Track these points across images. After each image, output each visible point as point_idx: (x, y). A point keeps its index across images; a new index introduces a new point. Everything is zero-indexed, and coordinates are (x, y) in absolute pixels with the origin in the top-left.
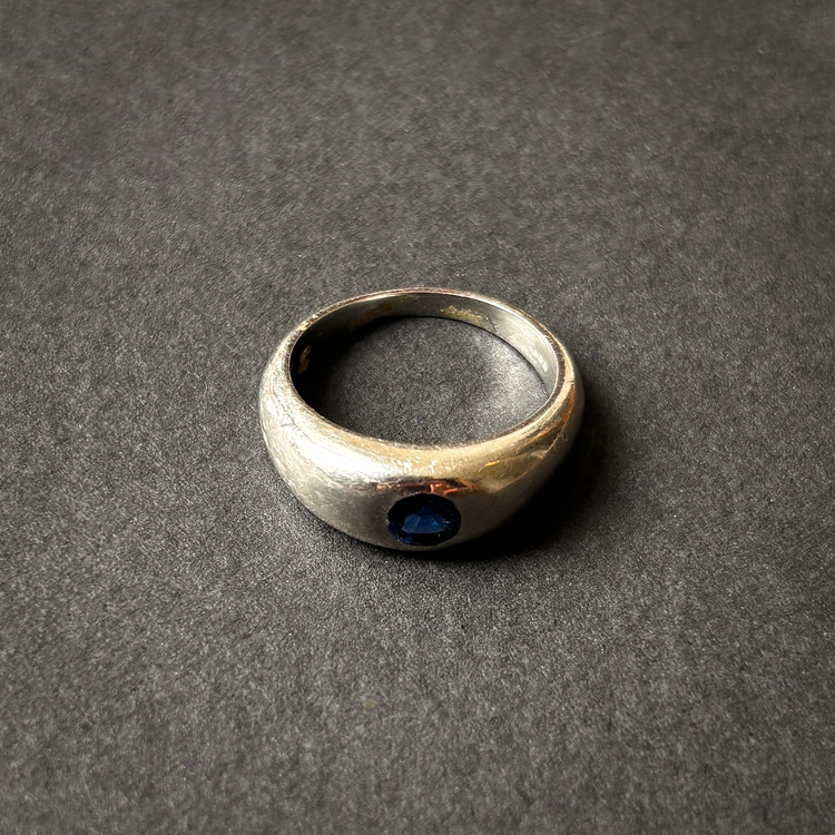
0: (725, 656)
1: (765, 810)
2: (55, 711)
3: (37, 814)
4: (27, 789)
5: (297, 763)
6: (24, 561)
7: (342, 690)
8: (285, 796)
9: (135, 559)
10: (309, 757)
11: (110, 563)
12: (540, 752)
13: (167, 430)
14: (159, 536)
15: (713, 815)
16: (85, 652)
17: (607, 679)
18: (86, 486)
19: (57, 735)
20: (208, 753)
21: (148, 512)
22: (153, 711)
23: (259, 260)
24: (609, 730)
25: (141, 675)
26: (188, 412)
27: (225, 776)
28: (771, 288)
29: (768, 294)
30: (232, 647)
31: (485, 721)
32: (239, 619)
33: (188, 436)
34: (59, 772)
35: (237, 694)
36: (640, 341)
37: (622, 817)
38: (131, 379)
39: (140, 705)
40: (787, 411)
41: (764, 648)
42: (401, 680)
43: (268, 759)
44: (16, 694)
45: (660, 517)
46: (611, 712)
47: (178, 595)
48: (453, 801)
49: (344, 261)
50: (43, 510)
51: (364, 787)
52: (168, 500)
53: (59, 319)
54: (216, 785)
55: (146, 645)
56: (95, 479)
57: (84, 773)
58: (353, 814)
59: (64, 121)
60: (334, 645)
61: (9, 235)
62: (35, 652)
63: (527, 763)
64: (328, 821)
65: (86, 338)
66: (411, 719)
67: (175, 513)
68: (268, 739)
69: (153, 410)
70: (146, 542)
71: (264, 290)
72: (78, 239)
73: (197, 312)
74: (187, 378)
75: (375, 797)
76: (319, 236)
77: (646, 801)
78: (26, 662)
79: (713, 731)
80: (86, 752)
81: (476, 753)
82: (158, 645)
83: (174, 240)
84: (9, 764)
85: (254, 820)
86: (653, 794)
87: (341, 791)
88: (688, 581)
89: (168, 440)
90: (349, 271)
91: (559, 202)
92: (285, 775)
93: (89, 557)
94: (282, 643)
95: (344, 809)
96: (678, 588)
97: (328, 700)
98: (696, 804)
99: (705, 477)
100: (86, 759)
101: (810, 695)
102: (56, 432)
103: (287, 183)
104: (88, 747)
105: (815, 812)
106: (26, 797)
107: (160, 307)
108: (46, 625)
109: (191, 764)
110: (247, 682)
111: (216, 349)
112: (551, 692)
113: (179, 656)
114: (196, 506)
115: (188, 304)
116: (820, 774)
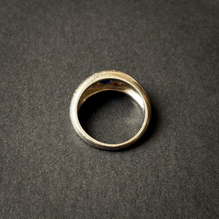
0: (186, 159)
1: (196, 197)
2: (21, 175)
3: (17, 201)
4: (14, 195)
5: (81, 187)
6: (12, 136)
7: (92, 169)
8: (79, 196)
9: (40, 136)
10: (84, 186)
11: (33, 137)
12: (141, 184)
13: (47, 103)
14: (46, 130)
15: (183, 199)
16: (28, 160)
17: (157, 165)
18: (27, 117)
19: (21, 181)
20: (59, 185)
21: (43, 124)
22: (45, 175)
23: (69, 59)
24: (158, 178)
25: (42, 165)
26: (52, 98)
27: (63, 191)
28: (195, 66)
29: (195, 67)
30: (65, 158)
31: (128, 176)
32: (66, 151)
33: (52, 104)
34: (22, 190)
35: (66, 170)
36: (164, 79)
37: (161, 199)
38: (37, 89)
39: (42, 173)
40: (200, 97)
41: (195, 157)
42: (107, 166)
43: (74, 186)
44: (11, 170)
45: (169, 124)
46: (158, 173)
47: (51, 145)
48: (120, 196)
49: (90, 59)
50: (16, 123)
51: (98, 193)
52: (48, 121)
53: (19, 74)
54: (62, 193)
55: (43, 158)
56: (29, 115)
57: (28, 190)
58: (95, 200)
59: (19, 23)
60: (90, 157)
61: (5, 52)
62: (15, 160)
63: (138, 186)
64: (89, 202)
65: (26, 79)
66: (109, 176)
67: (49, 124)
68: (74, 181)
69: (43, 98)
70: (42, 131)
71: (70, 66)
72: (23, 53)
73: (54, 72)
74: (52, 89)
75: (101, 195)
76: (84, 52)
77: (167, 195)
78: (13, 163)
79: (183, 178)
80: (29, 185)
81: (125, 184)
82: (46, 158)
83: (47, 53)
84: (10, 188)
85: (71, 202)
86: (168, 194)
87: (92, 194)
88: (176, 140)
89: (47, 105)
90: (91, 61)
91: (143, 44)
92: (78, 190)
93: (28, 135)
94: (77, 157)
95: (93, 199)
96: (174, 142)
97: (89, 171)
98: (179, 196)
99: (180, 114)
100: (29, 187)
101: (206, 168)
102: (19, 103)
103: (75, 39)
104: (29, 184)
105: (208, 197)
106: (14, 197)
107: (44, 71)
108: (18, 153)
109: (55, 188)
110: (68, 167)
111: (58, 82)
112: (143, 169)
113: (51, 161)
114: (55, 122)
115: (51, 70)
116: (209, 188)
